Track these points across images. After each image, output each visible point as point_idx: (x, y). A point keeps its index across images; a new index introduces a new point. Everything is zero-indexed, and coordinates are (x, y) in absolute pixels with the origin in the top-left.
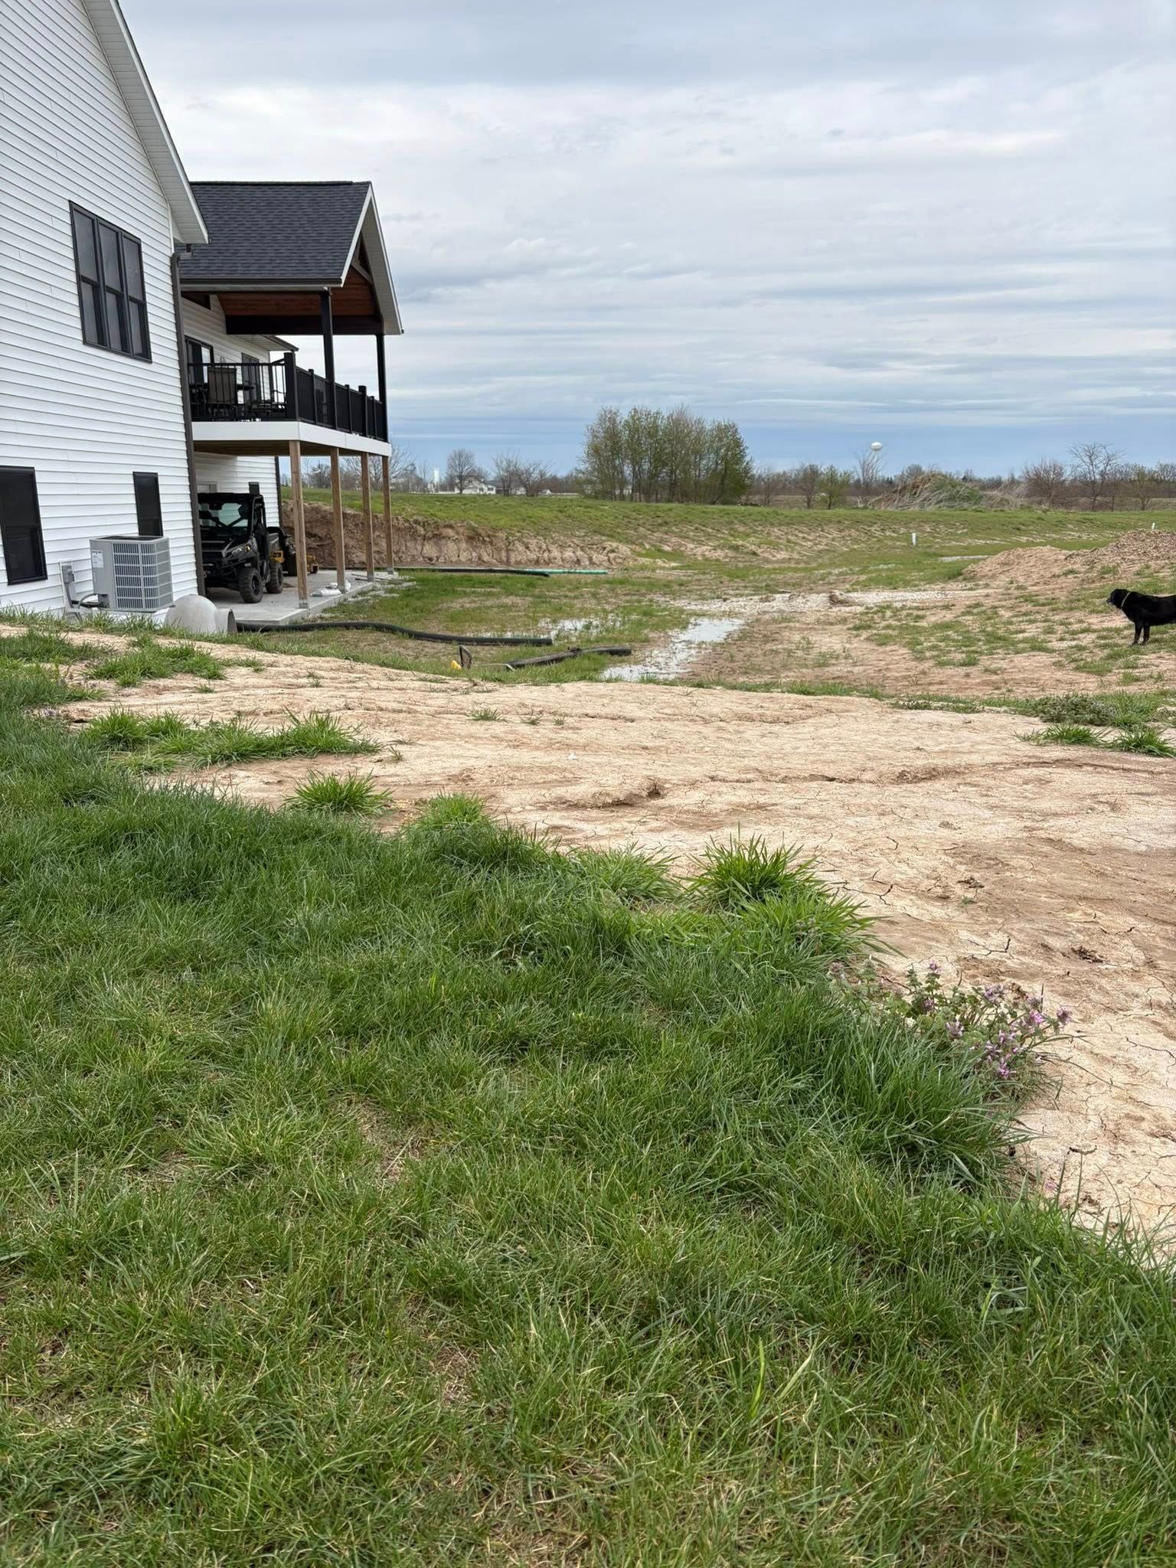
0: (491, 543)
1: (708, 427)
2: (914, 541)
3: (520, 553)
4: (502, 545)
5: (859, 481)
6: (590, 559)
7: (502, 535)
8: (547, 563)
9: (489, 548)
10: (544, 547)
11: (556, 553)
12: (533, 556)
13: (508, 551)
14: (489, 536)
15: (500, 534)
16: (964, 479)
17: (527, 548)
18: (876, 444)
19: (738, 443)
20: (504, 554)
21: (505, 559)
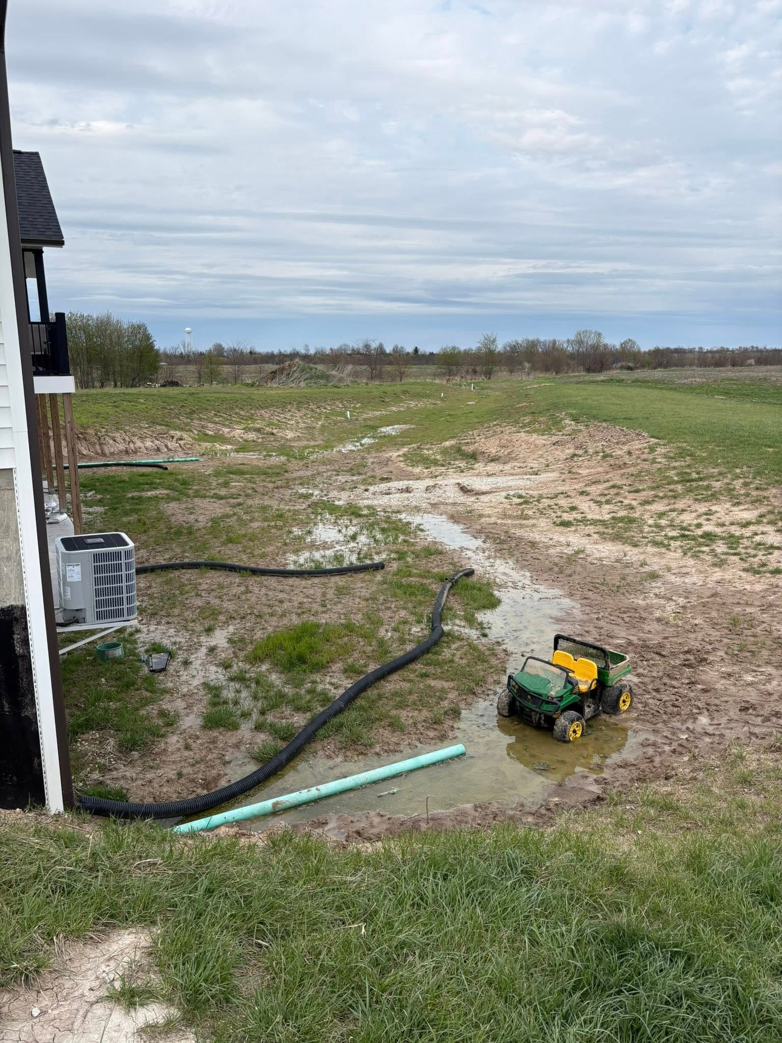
0: (85, 439)
1: (125, 327)
2: (349, 416)
3: (111, 445)
4: (94, 440)
5: (182, 353)
6: (167, 446)
7: (91, 431)
8: (135, 452)
9: (84, 443)
10: (127, 439)
11: (139, 444)
12: (122, 447)
13: (100, 444)
14: (82, 434)
15: (89, 431)
16: (251, 353)
17: (115, 441)
18: (188, 329)
19: (148, 337)
20: (98, 447)
21: (100, 451)
